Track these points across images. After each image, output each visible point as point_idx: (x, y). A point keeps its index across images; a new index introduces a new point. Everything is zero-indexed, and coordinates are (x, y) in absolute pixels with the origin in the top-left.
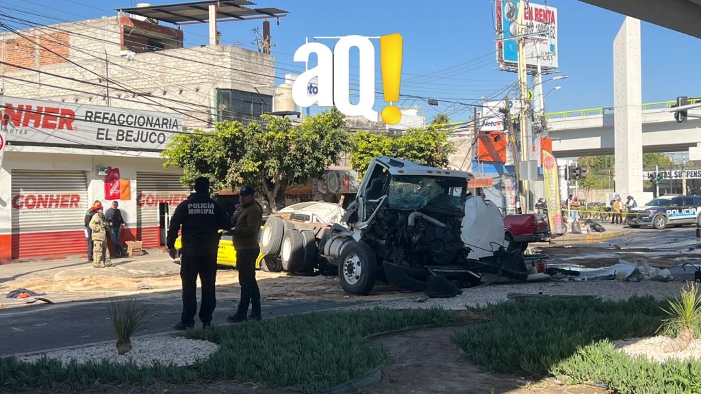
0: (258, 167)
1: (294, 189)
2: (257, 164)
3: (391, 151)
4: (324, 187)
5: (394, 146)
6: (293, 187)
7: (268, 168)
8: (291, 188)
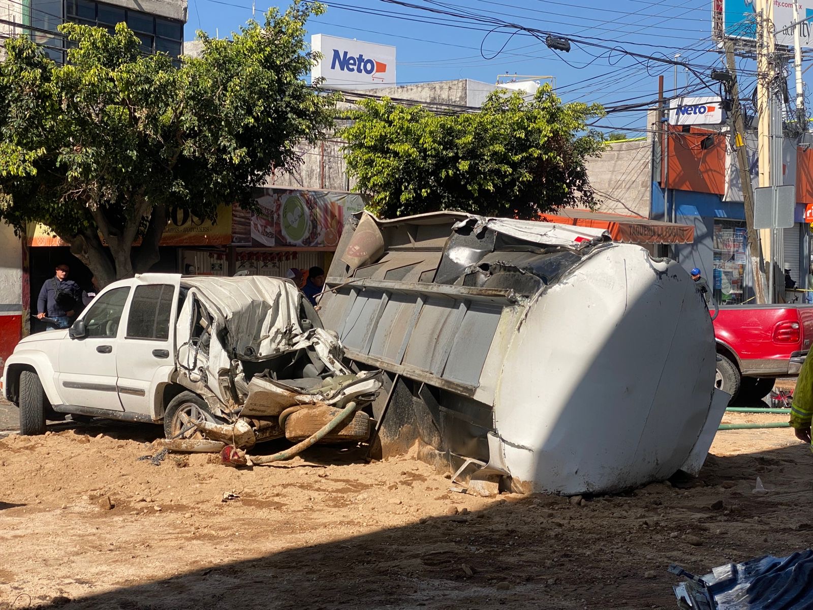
0: (35, 163)
1: (193, 233)
2: (32, 155)
3: (440, 144)
4: (269, 229)
5: (449, 132)
6: (191, 229)
7: (65, 167)
8: (186, 230)
